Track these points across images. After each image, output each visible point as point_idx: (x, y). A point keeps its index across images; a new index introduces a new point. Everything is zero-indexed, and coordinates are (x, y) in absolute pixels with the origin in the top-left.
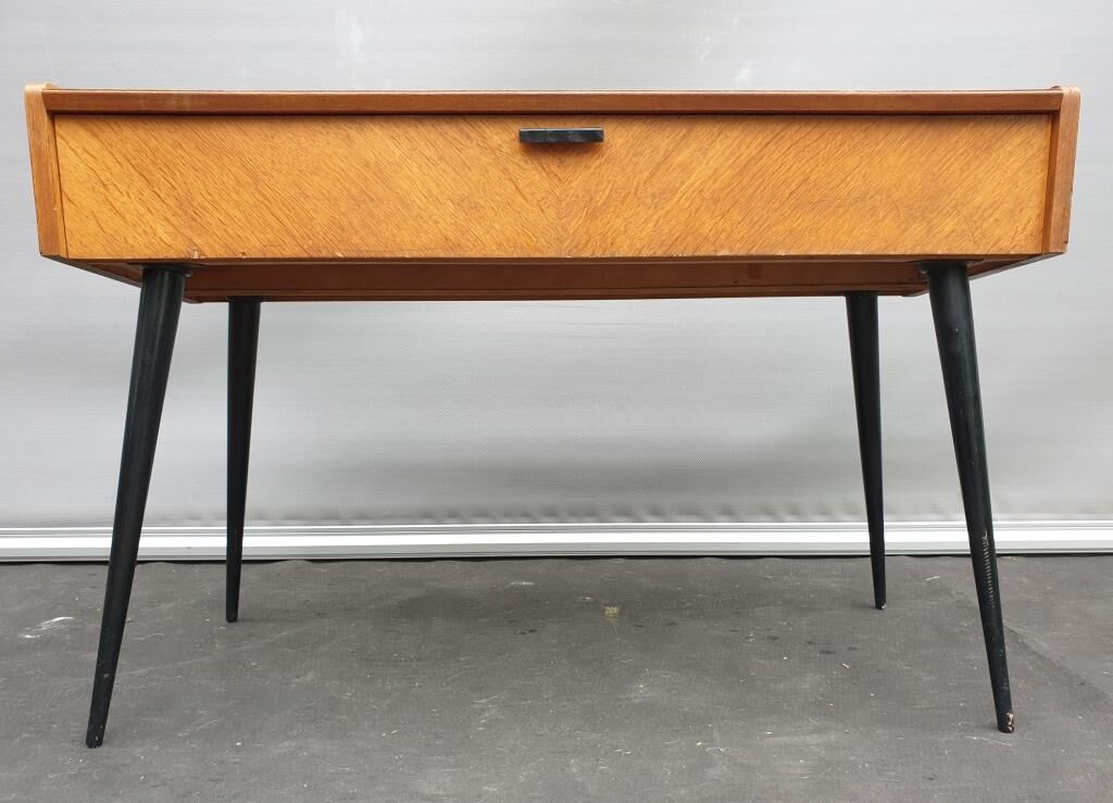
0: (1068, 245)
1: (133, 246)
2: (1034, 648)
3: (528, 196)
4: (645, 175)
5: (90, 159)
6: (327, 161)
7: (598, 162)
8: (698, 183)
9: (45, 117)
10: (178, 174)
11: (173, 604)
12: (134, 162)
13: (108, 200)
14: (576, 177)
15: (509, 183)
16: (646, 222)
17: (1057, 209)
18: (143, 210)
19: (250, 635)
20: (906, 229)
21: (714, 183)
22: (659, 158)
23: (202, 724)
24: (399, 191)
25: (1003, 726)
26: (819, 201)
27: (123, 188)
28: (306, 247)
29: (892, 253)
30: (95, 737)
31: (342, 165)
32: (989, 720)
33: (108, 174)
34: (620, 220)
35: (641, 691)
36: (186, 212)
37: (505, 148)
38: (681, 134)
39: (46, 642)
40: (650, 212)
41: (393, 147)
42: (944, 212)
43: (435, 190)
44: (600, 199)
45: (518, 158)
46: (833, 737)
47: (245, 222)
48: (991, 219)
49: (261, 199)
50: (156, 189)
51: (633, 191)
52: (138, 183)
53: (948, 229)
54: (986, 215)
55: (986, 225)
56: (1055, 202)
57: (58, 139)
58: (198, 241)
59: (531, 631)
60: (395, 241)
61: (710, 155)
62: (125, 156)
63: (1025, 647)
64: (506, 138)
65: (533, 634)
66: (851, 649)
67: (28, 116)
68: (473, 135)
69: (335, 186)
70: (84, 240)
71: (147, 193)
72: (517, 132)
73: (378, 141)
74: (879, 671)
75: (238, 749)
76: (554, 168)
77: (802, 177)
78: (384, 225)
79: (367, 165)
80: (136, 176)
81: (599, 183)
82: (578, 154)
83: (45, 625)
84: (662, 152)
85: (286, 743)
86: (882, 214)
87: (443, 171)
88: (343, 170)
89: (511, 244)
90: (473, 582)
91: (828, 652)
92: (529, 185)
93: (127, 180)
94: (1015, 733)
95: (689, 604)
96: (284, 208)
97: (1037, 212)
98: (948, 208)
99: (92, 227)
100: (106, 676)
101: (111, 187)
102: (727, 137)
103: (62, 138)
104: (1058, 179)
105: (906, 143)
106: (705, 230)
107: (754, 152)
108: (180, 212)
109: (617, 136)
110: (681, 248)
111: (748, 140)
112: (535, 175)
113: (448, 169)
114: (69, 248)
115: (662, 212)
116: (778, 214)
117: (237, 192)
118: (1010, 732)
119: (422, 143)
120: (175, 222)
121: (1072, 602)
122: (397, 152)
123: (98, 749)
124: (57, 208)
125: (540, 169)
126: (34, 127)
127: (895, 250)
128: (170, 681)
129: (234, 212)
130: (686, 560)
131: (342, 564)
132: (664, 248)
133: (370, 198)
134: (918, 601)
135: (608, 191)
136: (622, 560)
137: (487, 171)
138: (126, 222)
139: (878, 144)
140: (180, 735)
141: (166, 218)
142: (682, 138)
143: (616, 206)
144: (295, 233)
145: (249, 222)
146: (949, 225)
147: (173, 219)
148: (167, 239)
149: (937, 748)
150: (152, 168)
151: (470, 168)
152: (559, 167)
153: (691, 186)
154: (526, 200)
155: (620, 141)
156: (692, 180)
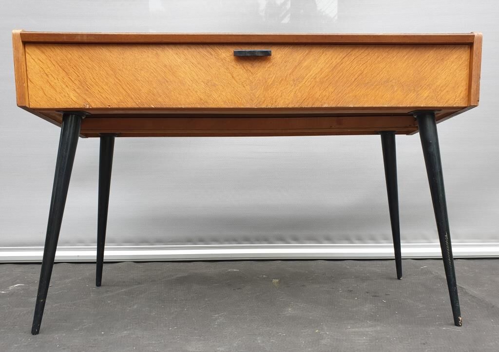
1: (59, 102)
3: (238, 80)
4: (290, 71)
6: (148, 64)
7: (269, 65)
8: (314, 75)
9: (21, 44)
15: (229, 75)
16: (291, 92)
18: (64, 86)
21: (321, 74)
22: (296, 64)
24: (180, 78)
28: (138, 103)
29: (401, 106)
31: (154, 66)
34: (279, 91)
36: (83, 87)
37: (227, 59)
38: (306, 53)
40: (292, 87)
41: (177, 58)
43: (196, 78)
44: (270, 81)
45: (233, 63)
47: (110, 92)
49: (117, 81)
50: (70, 77)
51: (285, 78)
58: (89, 100)
60: (177, 100)
61: (319, 62)
64: (228, 54)
68: (213, 53)
69: (151, 76)
71: (66, 79)
72: (233, 51)
73: (170, 55)
76: (249, 68)
77: (360, 72)
78: (173, 93)
79: (165, 66)
81: (269, 75)
82: (260, 61)
84: (297, 61)
86: (396, 89)
87: (200, 69)
88: (155, 69)
89: (230, 102)
92: (238, 76)
102: (326, 54)
106: (317, 96)
107: (338, 61)
108: (81, 87)
109: (277, 54)
110: (306, 103)
111: (336, 56)
112: (240, 71)
113: (202, 68)
115: (298, 88)
116: (349, 89)
117: (107, 78)
119: (190, 57)
120: (79, 91)
122: (179, 61)
125: (243, 68)
126: (16, 49)
129: (106, 87)
132: (299, 104)
133: (167, 81)
135: (273, 78)
137: (219, 69)
141: (74, 90)
142: (306, 55)
143: (277, 85)
144: (133, 96)
145: (112, 91)
147: (77, 90)
148: (75, 99)
151: (211, 68)
152: (251, 67)
153: (311, 75)
154: (237, 82)
155: (279, 56)
156: (311, 73)
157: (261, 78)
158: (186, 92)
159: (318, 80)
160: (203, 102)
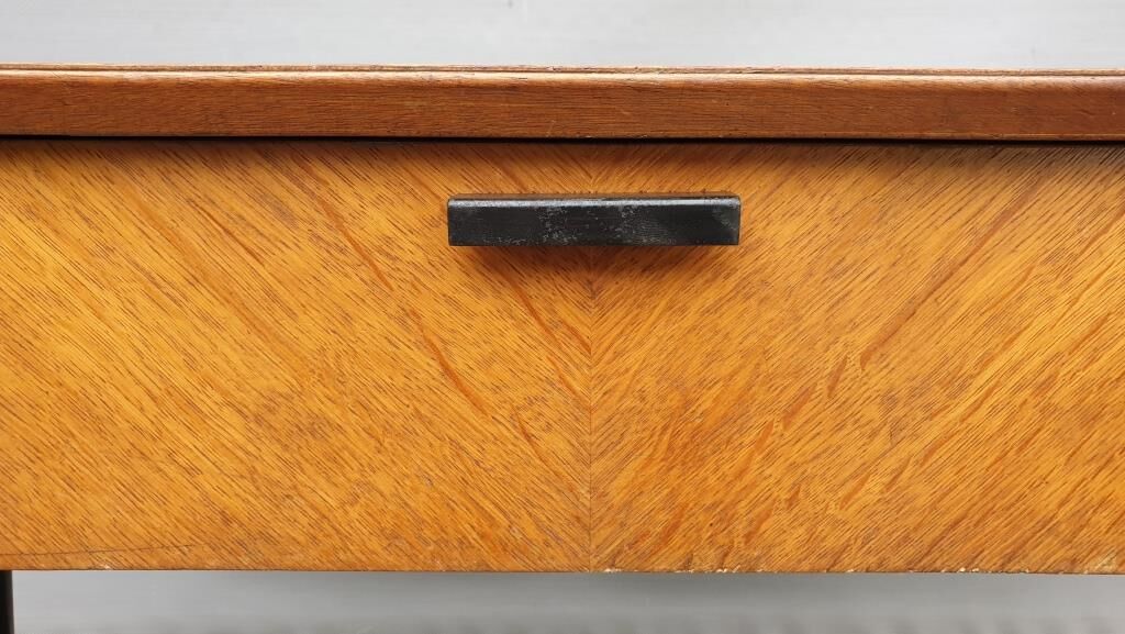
3: (487, 396)
4: (864, 337)
7: (711, 296)
8: (1037, 361)
15: (421, 357)
16: (862, 475)
21: (1093, 360)
24: (68, 380)
34: (775, 471)
37: (411, 250)
38: (994, 210)
40: (878, 445)
41: (34, 243)
43: (180, 379)
44: (715, 404)
51: (822, 386)
60: (64, 526)
61: (1085, 275)
64: (409, 214)
68: (297, 203)
76: (566, 312)
78: (24, 478)
81: (712, 357)
84: (925, 265)
87: (205, 318)
89: (427, 533)
92: (487, 363)
106: (1047, 500)
113: (221, 312)
115: (916, 447)
119: (130, 231)
122: (52, 259)
137: (347, 318)
142: (996, 225)
143: (768, 426)
151: (291, 314)
152: (582, 306)
153: (1014, 369)
154: (477, 405)
155: (788, 230)
156: (1019, 348)
157: (648, 381)
158: (117, 472)
159: (1062, 395)
160: (240, 533)
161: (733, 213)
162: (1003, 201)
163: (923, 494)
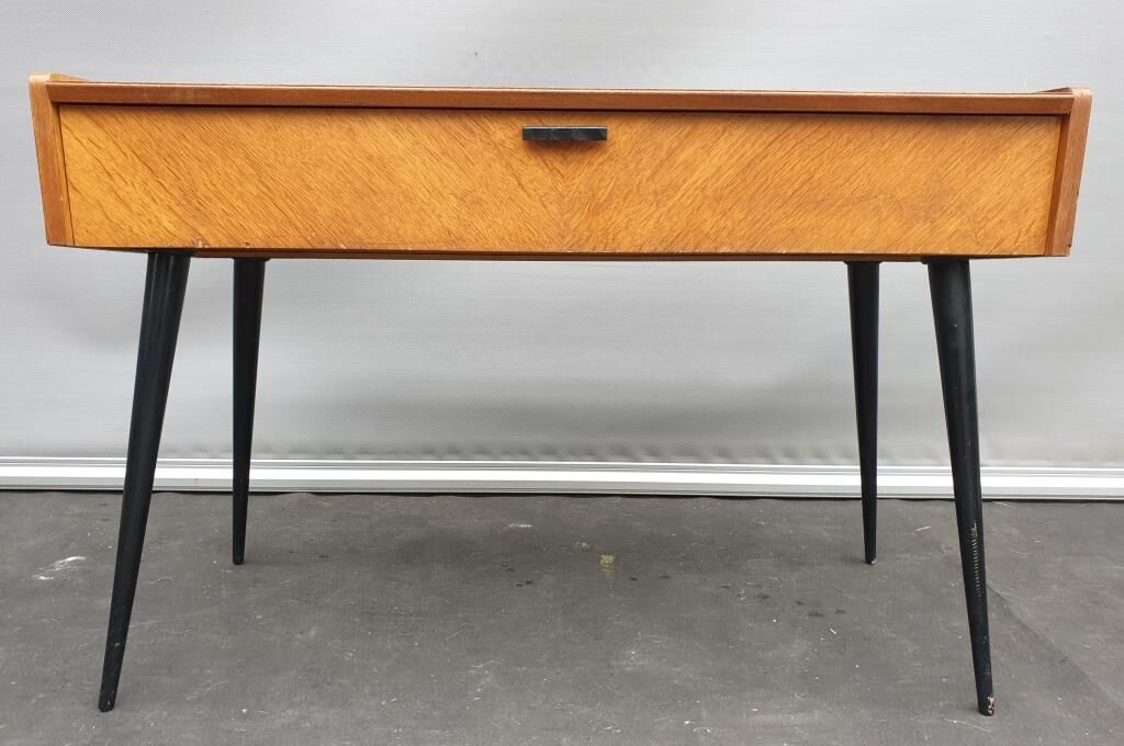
0: (1072, 248)
1: (138, 235)
2: (1019, 616)
3: (531, 192)
4: (648, 173)
5: (95, 149)
6: (330, 153)
7: (601, 160)
8: (701, 180)
9: (50, 108)
10: (181, 164)
11: (180, 542)
12: (138, 153)
13: (113, 190)
14: (581, 173)
15: (512, 179)
16: (648, 219)
17: (1061, 214)
18: (147, 200)
19: (255, 581)
20: (909, 229)
21: (718, 180)
22: (663, 154)
23: (209, 686)
24: (403, 185)
25: (983, 708)
26: (823, 200)
27: (128, 179)
28: (309, 238)
29: (894, 252)
30: (107, 701)
31: (346, 158)
32: (971, 701)
33: (113, 164)
34: (621, 217)
35: (633, 658)
36: (189, 202)
37: (509, 144)
38: (685, 132)
39: (60, 586)
40: (653, 208)
41: (397, 142)
42: (949, 212)
43: (438, 184)
44: (602, 195)
45: (522, 154)
46: (817, 716)
47: (249, 213)
48: (996, 220)
49: (264, 189)
50: (160, 180)
51: (635, 189)
52: (144, 173)
53: (952, 229)
54: (990, 216)
55: (990, 225)
56: (1061, 205)
57: (63, 129)
58: (203, 231)
59: (529, 583)
60: (397, 234)
61: (714, 152)
62: (129, 147)
63: (1009, 614)
64: (510, 133)
65: (529, 586)
66: (839, 612)
67: (33, 106)
68: (477, 130)
69: (338, 179)
70: (89, 228)
71: (152, 184)
72: (521, 128)
73: (380, 134)
74: (864, 639)
75: (245, 716)
76: (557, 165)
77: (805, 177)
78: (387, 218)
79: (370, 158)
80: (140, 166)
81: (602, 180)
82: (581, 151)
83: (59, 565)
84: (665, 150)
85: (290, 711)
86: (885, 213)
87: (447, 166)
88: (346, 163)
90: (472, 522)
91: (817, 615)
92: (532, 181)
93: (131, 170)
94: (995, 716)
95: (683, 554)
96: (288, 200)
97: (1041, 214)
98: (953, 208)
99: (98, 216)
100: (117, 644)
101: (116, 177)
102: (731, 135)
103: (67, 128)
104: (1065, 183)
105: (911, 144)
106: (707, 228)
107: (758, 151)
108: (184, 202)
109: (621, 134)
110: (682, 244)
111: (753, 139)
112: (537, 172)
113: (452, 164)
114: (76, 237)
115: (665, 209)
116: (781, 210)
117: (241, 183)
118: (989, 715)
119: (424, 137)
120: (180, 212)
121: (1060, 560)
122: (401, 146)
123: (110, 713)
124: (63, 198)
125: (542, 165)
126: (39, 118)
127: (897, 249)
128: (179, 635)
129: (239, 203)
130: (681, 500)
131: (345, 497)
132: (664, 245)
133: (373, 191)
134: (908, 555)
135: (610, 188)
136: (619, 499)
137: (490, 166)
138: (131, 211)
139: (883, 143)
140: (188, 698)
141: (170, 208)
142: (687, 136)
143: (618, 202)
144: (298, 224)
145: (252, 213)
146: (952, 225)
147: (176, 209)
148: (171, 228)
149: (917, 732)
150: (156, 158)
151: (473, 164)
152: (562, 163)
153: (694, 183)
154: (529, 195)
155: (624, 138)
156: (695, 178)
157: (582, 187)
158: (416, 216)
159: (709, 192)
160: (453, 237)
161: (605, 131)
162: (688, 128)
163: (667, 225)
